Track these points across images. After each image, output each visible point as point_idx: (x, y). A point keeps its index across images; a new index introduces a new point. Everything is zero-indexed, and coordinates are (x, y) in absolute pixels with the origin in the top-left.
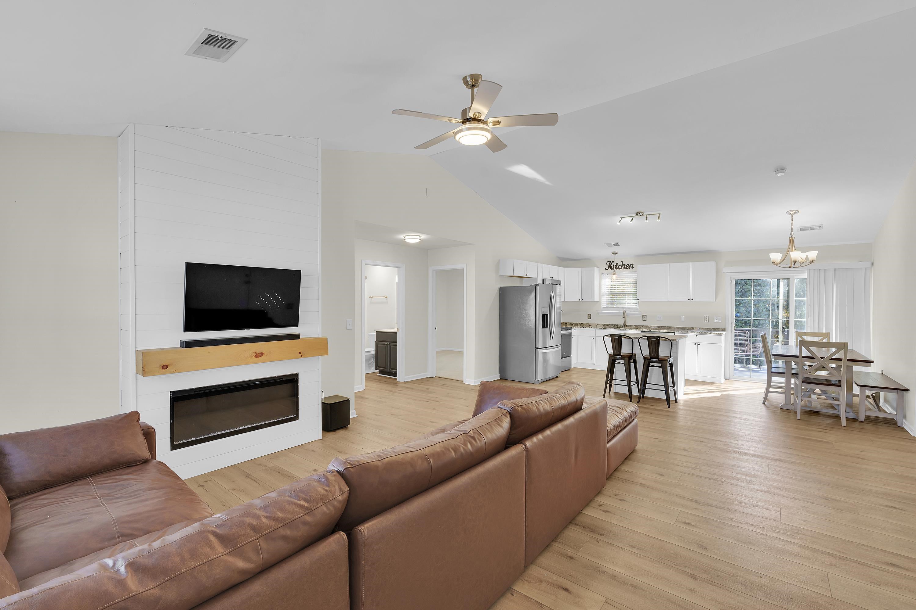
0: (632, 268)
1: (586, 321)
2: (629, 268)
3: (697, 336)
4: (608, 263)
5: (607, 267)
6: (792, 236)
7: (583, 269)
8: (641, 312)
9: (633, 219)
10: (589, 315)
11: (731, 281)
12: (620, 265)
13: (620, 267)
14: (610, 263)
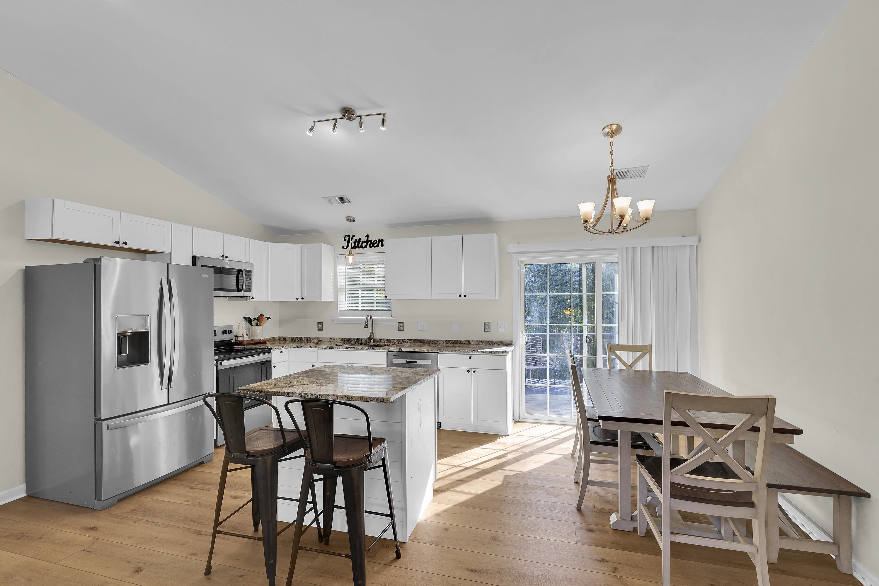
0: (382, 246)
1: (314, 334)
2: (378, 246)
3: (470, 357)
4: (347, 238)
5: (345, 244)
6: (612, 174)
7: (303, 245)
8: (395, 317)
9: (335, 125)
10: (320, 324)
11: (519, 266)
12: (364, 242)
13: (364, 245)
14: (349, 239)
